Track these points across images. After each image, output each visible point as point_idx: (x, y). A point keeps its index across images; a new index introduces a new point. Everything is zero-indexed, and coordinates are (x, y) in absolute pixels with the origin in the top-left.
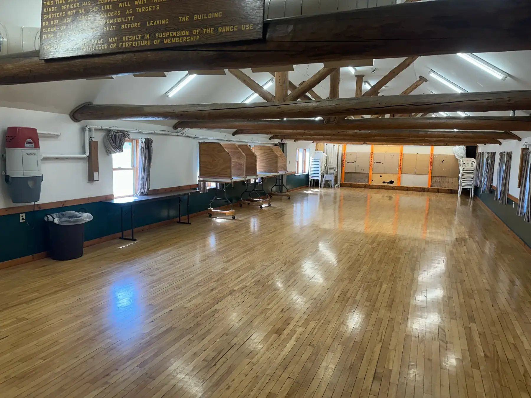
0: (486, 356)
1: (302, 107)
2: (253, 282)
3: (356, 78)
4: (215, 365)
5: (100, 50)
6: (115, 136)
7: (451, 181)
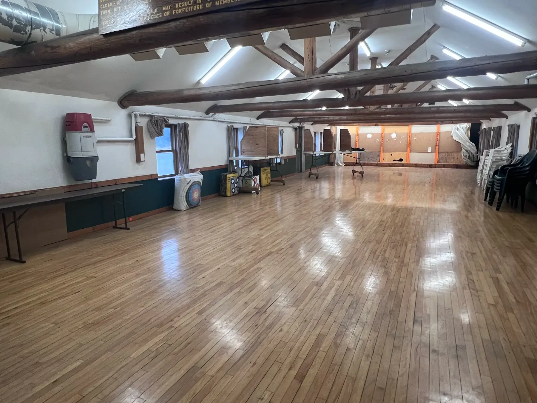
0: (517, 301)
1: (331, 79)
2: (288, 245)
3: (370, 61)
4: (265, 311)
5: (155, 19)
6: (157, 121)
7: (457, 157)
